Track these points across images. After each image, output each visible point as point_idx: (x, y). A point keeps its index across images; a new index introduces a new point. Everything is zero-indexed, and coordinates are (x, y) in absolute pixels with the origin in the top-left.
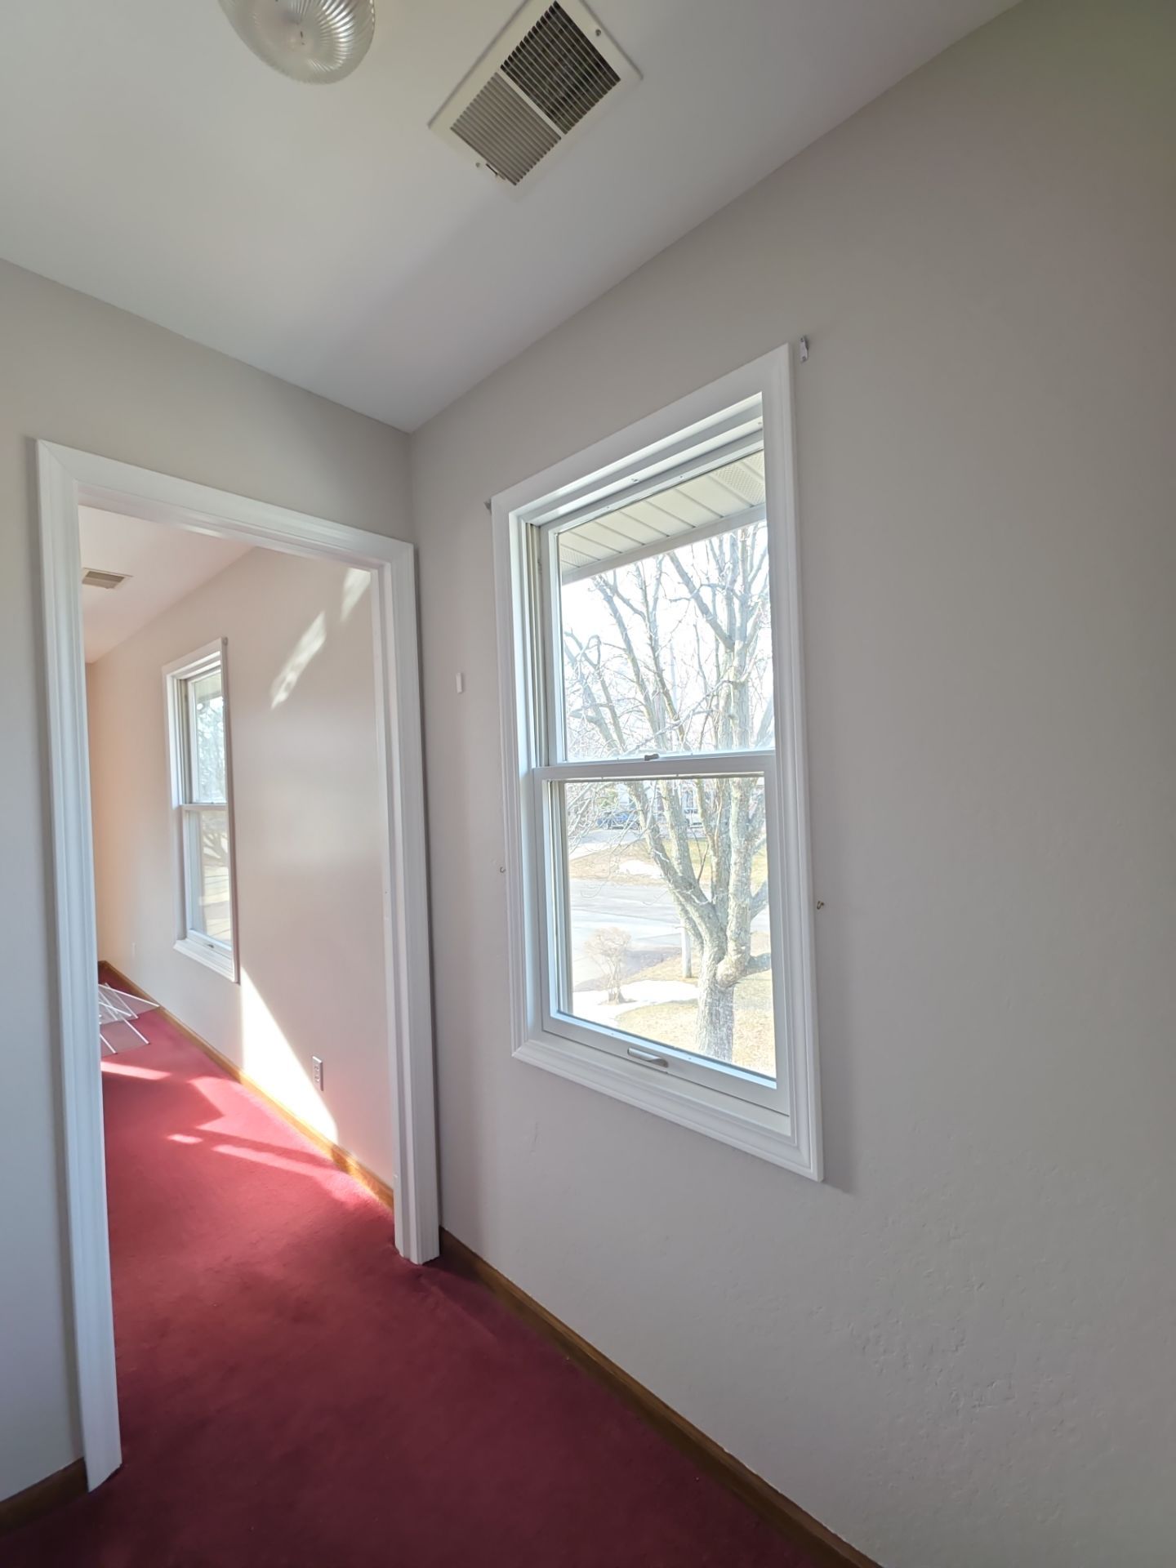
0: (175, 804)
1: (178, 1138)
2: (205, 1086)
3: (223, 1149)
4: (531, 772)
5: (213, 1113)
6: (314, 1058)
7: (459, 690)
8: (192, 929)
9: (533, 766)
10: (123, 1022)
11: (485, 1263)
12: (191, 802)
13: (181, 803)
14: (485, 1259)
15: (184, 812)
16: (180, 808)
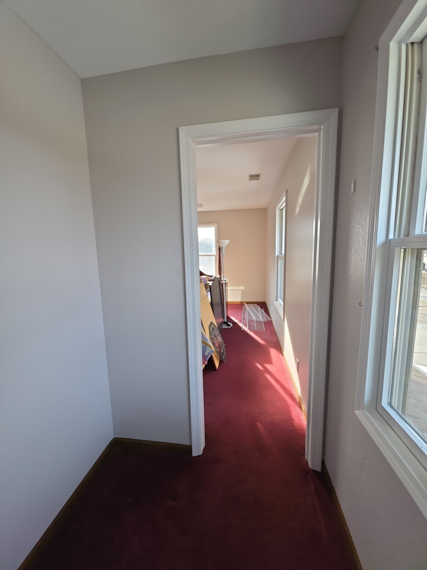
0: (276, 255)
1: (258, 365)
2: (273, 352)
3: (268, 376)
4: (388, 241)
5: (270, 362)
6: (297, 359)
7: (352, 192)
8: (279, 298)
9: (391, 236)
10: (262, 322)
11: (336, 496)
12: (282, 254)
13: (278, 254)
14: (337, 494)
15: (279, 258)
16: (278, 256)
